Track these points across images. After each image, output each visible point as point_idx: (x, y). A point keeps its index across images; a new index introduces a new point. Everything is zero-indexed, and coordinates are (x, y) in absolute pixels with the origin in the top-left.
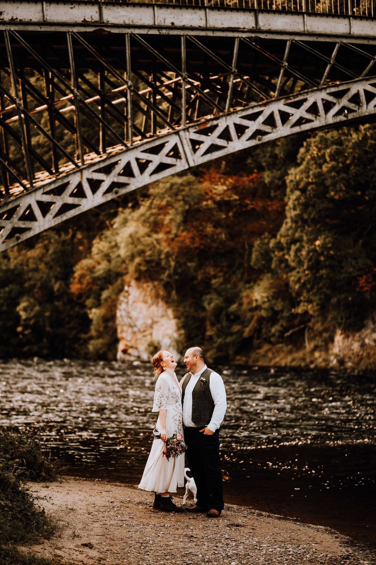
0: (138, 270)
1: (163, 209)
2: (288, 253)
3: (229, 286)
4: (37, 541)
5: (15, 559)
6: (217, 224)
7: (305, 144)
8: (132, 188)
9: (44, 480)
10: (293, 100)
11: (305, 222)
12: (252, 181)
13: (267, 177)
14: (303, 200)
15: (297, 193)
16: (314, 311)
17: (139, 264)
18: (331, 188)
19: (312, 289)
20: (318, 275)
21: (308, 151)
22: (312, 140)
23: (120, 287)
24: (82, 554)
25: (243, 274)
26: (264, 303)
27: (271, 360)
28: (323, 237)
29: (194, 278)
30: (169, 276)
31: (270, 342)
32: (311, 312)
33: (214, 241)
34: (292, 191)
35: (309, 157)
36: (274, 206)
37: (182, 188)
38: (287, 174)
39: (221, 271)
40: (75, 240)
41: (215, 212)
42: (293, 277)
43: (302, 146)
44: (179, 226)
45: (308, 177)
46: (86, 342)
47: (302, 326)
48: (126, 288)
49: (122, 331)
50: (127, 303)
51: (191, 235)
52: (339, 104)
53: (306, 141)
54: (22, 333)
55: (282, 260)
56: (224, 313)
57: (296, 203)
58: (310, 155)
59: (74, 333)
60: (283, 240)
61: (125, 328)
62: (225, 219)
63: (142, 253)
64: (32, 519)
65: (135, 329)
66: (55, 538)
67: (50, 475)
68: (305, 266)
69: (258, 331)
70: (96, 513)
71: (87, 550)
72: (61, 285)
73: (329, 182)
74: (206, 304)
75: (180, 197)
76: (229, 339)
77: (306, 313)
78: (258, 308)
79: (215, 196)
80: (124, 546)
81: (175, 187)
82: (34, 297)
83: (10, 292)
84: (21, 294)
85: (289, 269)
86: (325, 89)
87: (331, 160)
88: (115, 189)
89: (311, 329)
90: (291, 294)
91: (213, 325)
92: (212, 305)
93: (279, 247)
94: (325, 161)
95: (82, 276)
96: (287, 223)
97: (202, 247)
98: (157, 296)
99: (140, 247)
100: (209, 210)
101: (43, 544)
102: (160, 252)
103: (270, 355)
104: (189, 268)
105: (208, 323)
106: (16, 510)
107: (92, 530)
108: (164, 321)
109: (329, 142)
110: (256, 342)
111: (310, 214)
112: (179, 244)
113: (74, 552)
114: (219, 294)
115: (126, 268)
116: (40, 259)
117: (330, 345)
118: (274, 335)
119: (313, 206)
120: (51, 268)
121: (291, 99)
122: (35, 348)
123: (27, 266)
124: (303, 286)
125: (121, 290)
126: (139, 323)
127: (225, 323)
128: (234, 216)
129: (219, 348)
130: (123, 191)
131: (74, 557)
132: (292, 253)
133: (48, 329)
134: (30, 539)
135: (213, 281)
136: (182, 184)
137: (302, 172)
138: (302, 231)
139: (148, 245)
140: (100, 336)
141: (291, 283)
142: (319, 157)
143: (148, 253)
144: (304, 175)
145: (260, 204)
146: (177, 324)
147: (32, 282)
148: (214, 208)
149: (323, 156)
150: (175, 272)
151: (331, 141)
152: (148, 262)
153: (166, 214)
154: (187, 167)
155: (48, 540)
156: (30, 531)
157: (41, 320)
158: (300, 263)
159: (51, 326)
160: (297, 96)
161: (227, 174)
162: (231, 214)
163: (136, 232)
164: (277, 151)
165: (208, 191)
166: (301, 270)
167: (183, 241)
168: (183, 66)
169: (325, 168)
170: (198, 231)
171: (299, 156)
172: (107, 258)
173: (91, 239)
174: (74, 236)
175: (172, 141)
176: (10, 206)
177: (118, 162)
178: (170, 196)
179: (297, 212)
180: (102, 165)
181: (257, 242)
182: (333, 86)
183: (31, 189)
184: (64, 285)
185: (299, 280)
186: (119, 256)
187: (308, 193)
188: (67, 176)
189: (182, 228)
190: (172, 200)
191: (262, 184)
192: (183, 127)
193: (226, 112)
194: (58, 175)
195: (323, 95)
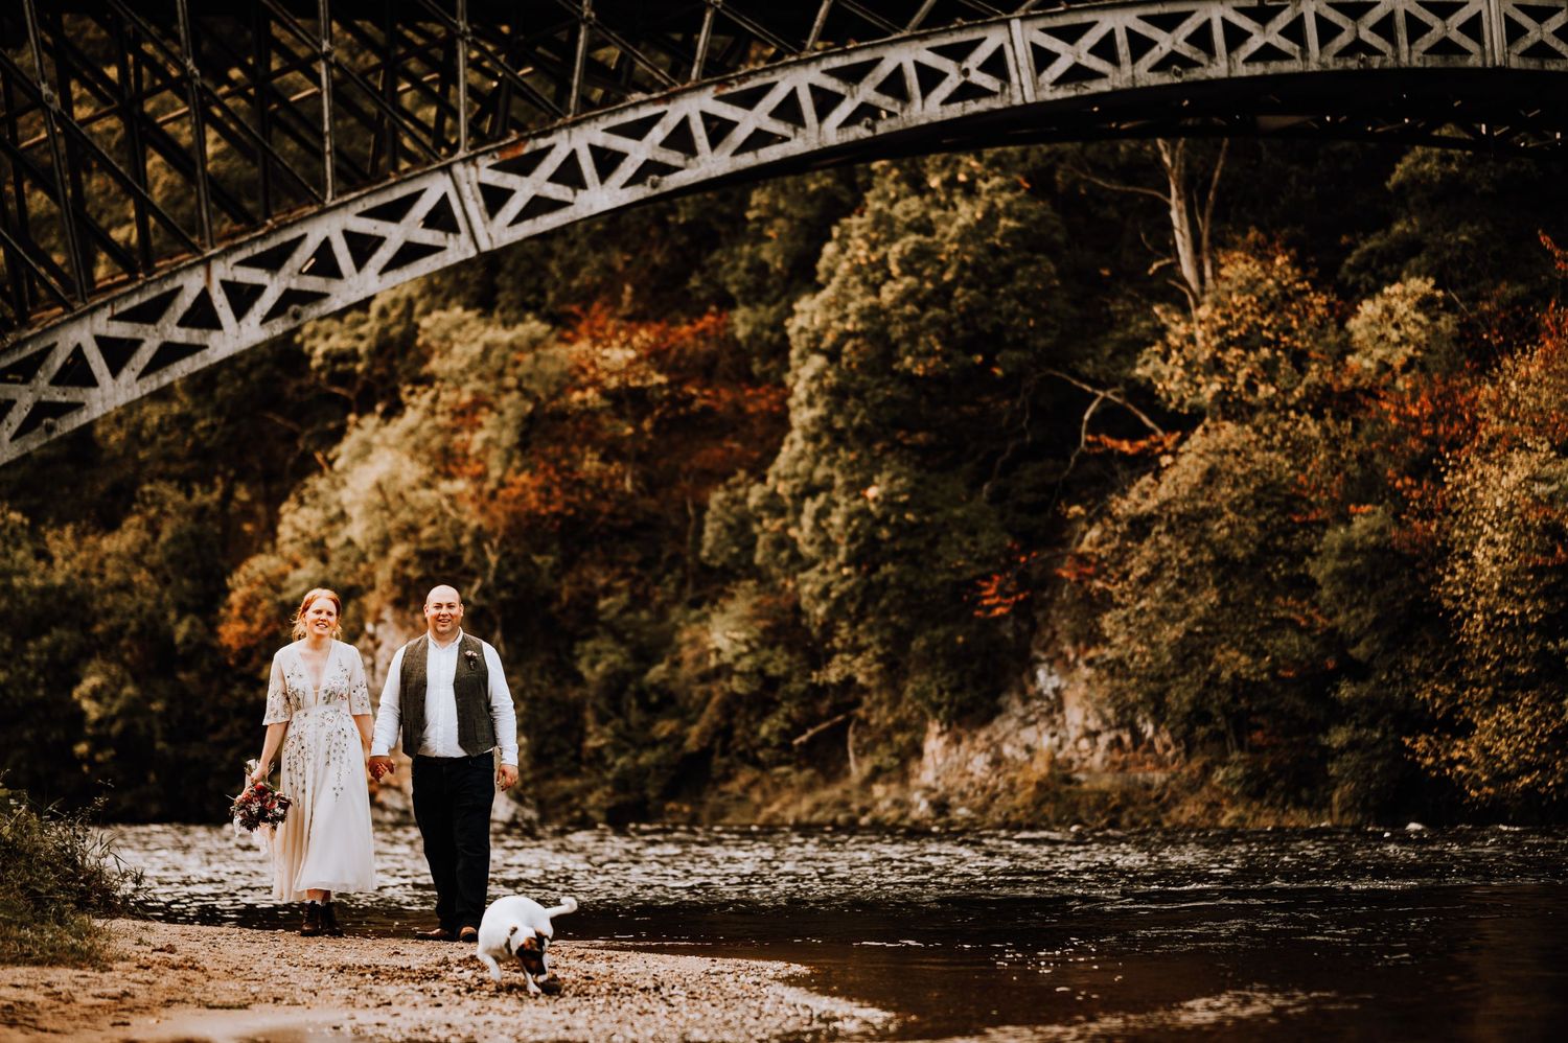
0: (399, 578)
1: (466, 415)
2: (797, 523)
3: (644, 615)
6: (612, 451)
7: (836, 232)
8: (335, 304)
10: (737, 88)
11: (839, 438)
12: (703, 334)
13: (742, 323)
14: (831, 378)
15: (818, 361)
16: (871, 676)
17: (404, 563)
18: (904, 346)
19: (861, 616)
20: (875, 577)
21: (843, 250)
22: (855, 220)
23: (355, 625)
25: (682, 584)
26: (738, 657)
27: (758, 809)
28: (887, 475)
29: (552, 596)
30: (484, 591)
31: (756, 763)
32: (862, 679)
33: (603, 496)
34: (803, 356)
35: (846, 266)
36: (758, 402)
37: (514, 356)
38: (792, 313)
39: (624, 575)
40: (234, 507)
41: (604, 419)
42: (809, 584)
43: (828, 238)
44: (508, 457)
45: (843, 318)
47: (840, 718)
48: (370, 627)
51: (540, 480)
52: (853, 96)
53: (838, 223)
54: (89, 759)
55: (782, 542)
56: (632, 687)
57: (815, 386)
58: (851, 260)
60: (783, 488)
62: (632, 437)
63: (410, 531)
68: (842, 555)
69: (723, 733)
72: (193, 625)
73: (897, 332)
74: (583, 667)
75: (510, 381)
76: (646, 759)
77: (850, 681)
78: (724, 671)
79: (604, 376)
81: (497, 352)
82: (120, 660)
83: (55, 648)
84: (84, 654)
85: (799, 562)
86: (817, 59)
87: (904, 273)
88: (293, 307)
89: (864, 723)
90: (808, 631)
91: (602, 720)
92: (601, 668)
93: (773, 505)
94: (888, 276)
95: (251, 602)
96: (793, 443)
97: (571, 512)
99: (405, 516)
100: (591, 413)
102: (460, 527)
103: (757, 797)
104: (538, 569)
105: (590, 715)
109: (898, 227)
110: (719, 762)
111: (852, 415)
112: (510, 507)
114: (619, 637)
115: (371, 575)
116: (137, 558)
117: (914, 766)
118: (766, 743)
119: (859, 394)
120: (165, 580)
121: (732, 85)
122: (126, 801)
123: (101, 576)
124: (838, 609)
125: (356, 633)
127: (635, 716)
128: (656, 429)
129: (622, 783)
130: (312, 313)
132: (807, 521)
133: (160, 745)
135: (604, 603)
136: (512, 346)
137: (828, 307)
138: (831, 463)
139: (426, 511)
141: (804, 601)
142: (873, 266)
143: (427, 532)
144: (834, 315)
145: (726, 395)
147: (113, 621)
148: (603, 409)
149: (883, 262)
150: (501, 580)
151: (904, 223)
152: (427, 556)
153: (475, 427)
154: (473, 253)
157: (139, 721)
158: (828, 547)
159: (169, 738)
160: (747, 77)
161: (637, 318)
162: (647, 425)
163: (395, 477)
164: (766, 254)
165: (585, 364)
166: (832, 565)
167: (519, 499)
168: (461, 4)
169: (887, 295)
170: (559, 470)
171: (822, 264)
172: (319, 549)
173: (274, 501)
174: (228, 495)
175: (436, 187)
176: (30, 349)
177: (300, 240)
178: (481, 377)
179: (818, 411)
180: (259, 248)
181: (717, 497)
182: (837, 54)
183: (79, 306)
184: (201, 629)
185: (825, 593)
186: (350, 542)
187: (845, 360)
188: (172, 275)
189: (517, 463)
190: (488, 388)
191: (730, 341)
192: (461, 154)
193: (570, 117)
194: (148, 275)
195: (813, 75)
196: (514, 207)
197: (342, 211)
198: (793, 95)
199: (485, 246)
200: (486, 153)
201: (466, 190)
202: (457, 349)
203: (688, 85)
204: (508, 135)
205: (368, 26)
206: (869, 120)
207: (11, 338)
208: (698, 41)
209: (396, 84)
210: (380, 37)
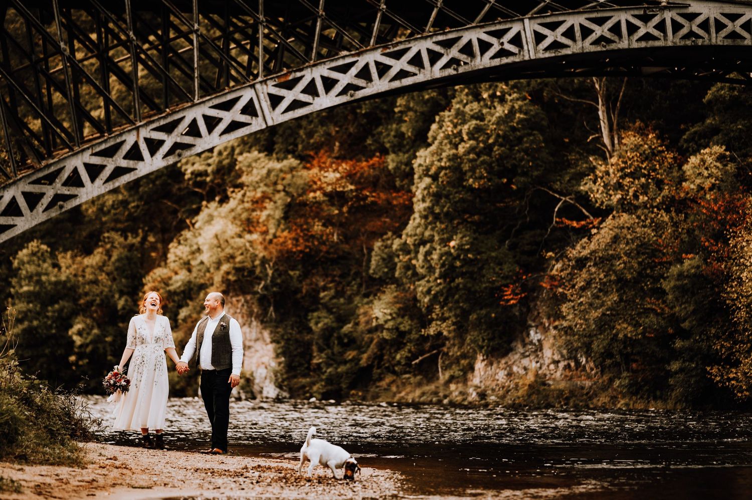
0: (225, 281)
1: (258, 203)
2: (416, 257)
3: (342, 300)
6: (328, 222)
7: (437, 118)
10: (392, 50)
11: (437, 217)
12: (373, 167)
13: (391, 162)
14: (434, 188)
15: (427, 180)
16: (450, 332)
17: (228, 273)
18: (469, 174)
19: (446, 303)
20: (453, 285)
21: (441, 127)
22: (447, 113)
25: (360, 286)
26: (386, 322)
27: (395, 394)
28: (459, 236)
29: (298, 290)
30: (265, 288)
31: (394, 373)
32: (446, 333)
33: (323, 243)
34: (420, 178)
35: (442, 135)
36: (398, 200)
37: (282, 175)
38: (415, 157)
39: (332, 281)
40: (147, 245)
41: (325, 206)
42: (421, 287)
43: (434, 121)
44: (278, 223)
45: (440, 160)
47: (435, 352)
51: (293, 235)
52: (448, 54)
53: (438, 114)
54: (76, 363)
55: (409, 267)
56: (336, 335)
57: (426, 192)
58: (444, 132)
60: (410, 241)
62: (338, 215)
63: (231, 258)
68: (437, 274)
69: (378, 358)
71: (111, 461)
72: (126, 301)
73: (466, 167)
74: (312, 324)
75: (280, 187)
76: (341, 369)
77: (440, 334)
78: (380, 328)
79: (325, 186)
81: (274, 173)
82: (91, 317)
83: (61, 310)
84: (74, 313)
85: (416, 276)
87: (470, 139)
88: (178, 151)
89: (446, 354)
90: (420, 309)
91: (321, 350)
92: (321, 325)
93: (405, 249)
94: (462, 140)
96: (414, 219)
97: (308, 250)
98: (250, 314)
99: (228, 251)
100: (318, 203)
102: (254, 257)
103: (394, 389)
104: (291, 277)
105: (315, 348)
108: (258, 346)
109: (467, 117)
110: (376, 371)
111: (443, 206)
112: (279, 247)
114: (330, 311)
115: (211, 278)
116: (101, 268)
117: (470, 376)
118: (399, 363)
119: (447, 197)
120: (114, 280)
121: (389, 48)
122: (93, 383)
123: (83, 276)
124: (435, 300)
127: (336, 349)
128: (349, 212)
129: (330, 381)
132: (421, 257)
133: (110, 358)
135: (322, 294)
136: (281, 170)
137: (433, 154)
138: (433, 229)
139: (239, 248)
141: (419, 295)
142: (455, 136)
143: (239, 259)
144: (435, 158)
145: (383, 196)
146: (275, 350)
147: (89, 298)
148: (324, 201)
149: (460, 133)
150: (273, 282)
151: (470, 115)
152: (238, 270)
153: (263, 209)
154: (264, 126)
157: (100, 346)
158: (431, 269)
159: (114, 354)
160: (397, 44)
161: (341, 158)
162: (345, 209)
163: (224, 232)
164: (404, 129)
165: (316, 180)
166: (432, 278)
167: (283, 243)
168: (261, 7)
169: (461, 149)
170: (302, 230)
171: (430, 134)
172: (187, 265)
173: (166, 242)
174: (144, 239)
175: (247, 95)
176: (52, 169)
177: (182, 119)
178: (266, 185)
179: (427, 204)
180: (162, 122)
181: (378, 244)
182: (441, 34)
183: (76, 149)
184: (130, 303)
185: (429, 292)
186: (202, 263)
187: (440, 180)
188: (121, 135)
189: (282, 226)
190: (269, 190)
191: (385, 170)
192: (260, 79)
193: (312, 62)
194: (109, 135)
195: (429, 44)
196: (284, 105)
197: (202, 105)
198: (419, 53)
199: (270, 123)
200: (271, 79)
201: (262, 96)
202: (255, 171)
203: (369, 48)
204: (282, 70)
205: (216, 17)
206: (455, 66)
207: (44, 163)
208: (374, 26)
209: (229, 45)
210: (221, 22)
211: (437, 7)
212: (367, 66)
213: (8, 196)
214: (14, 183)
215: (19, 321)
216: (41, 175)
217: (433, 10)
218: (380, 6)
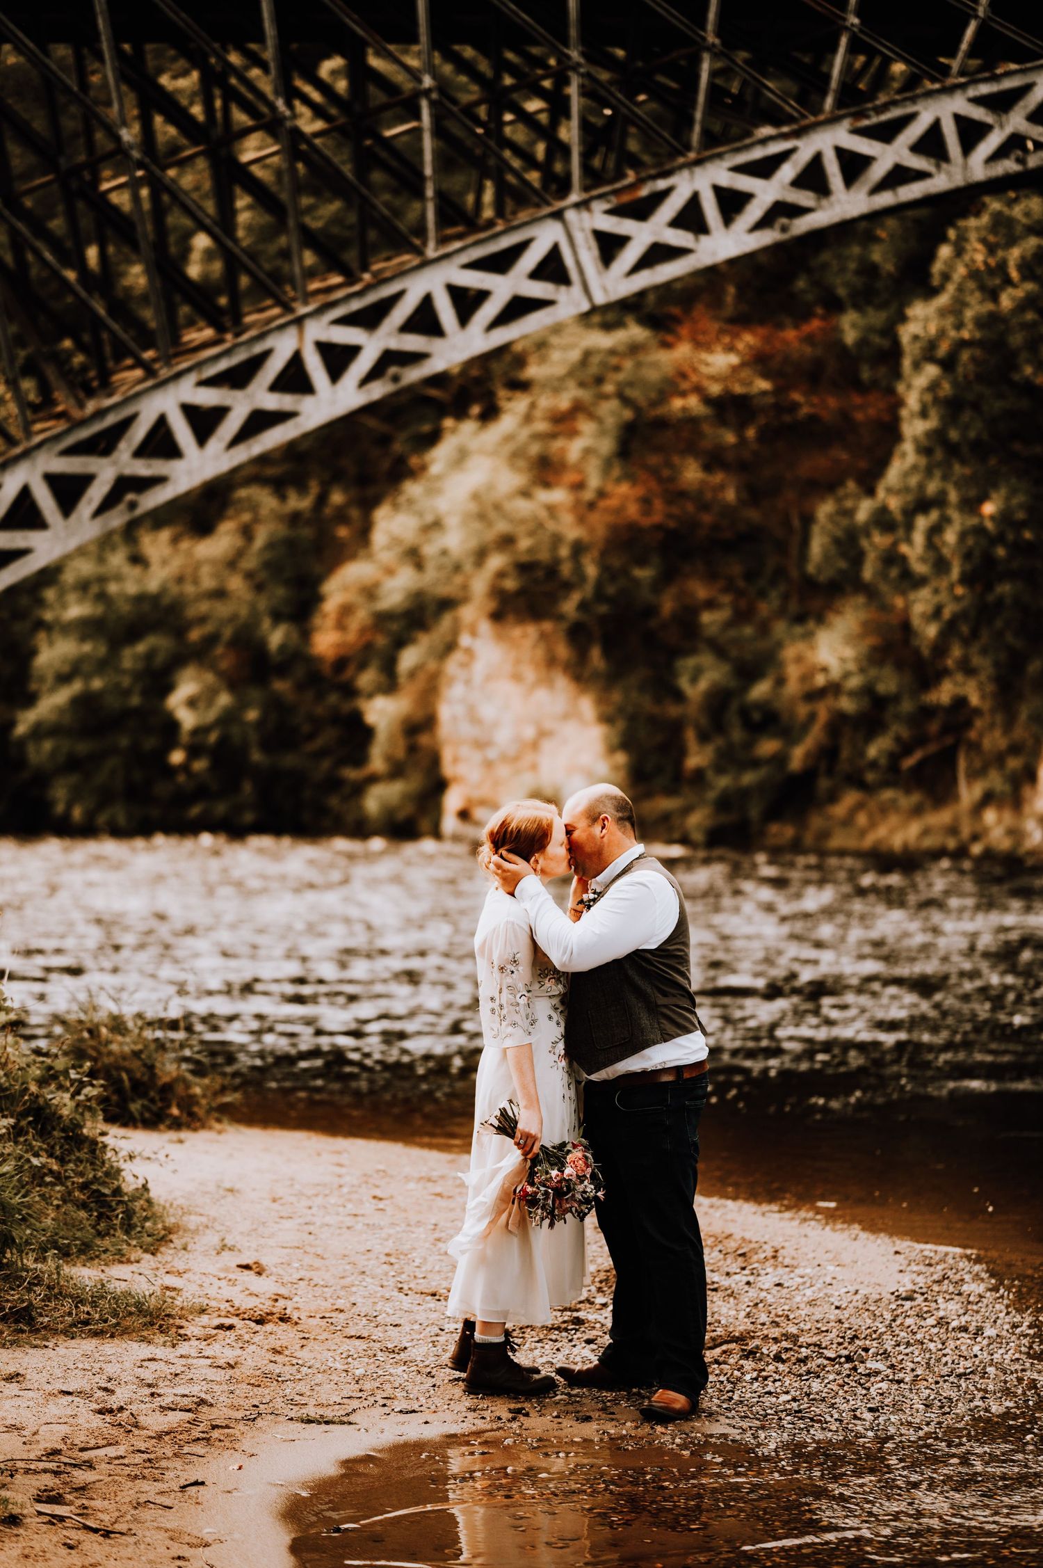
0: (497, 593)
1: (563, 422)
2: (909, 540)
3: (748, 631)
4: (123, 1255)
5: (56, 1290)
6: (714, 460)
7: (952, 234)
8: (436, 365)
9: (177, 1125)
10: (875, 120)
11: (952, 451)
12: (809, 339)
13: (850, 327)
14: (946, 388)
15: (932, 371)
16: (983, 697)
17: (501, 575)
18: (1024, 355)
19: (975, 634)
20: (991, 598)
21: (959, 251)
22: (972, 222)
23: (448, 639)
24: (234, 1285)
25: (786, 598)
26: (847, 675)
27: (863, 833)
28: (1003, 491)
29: (651, 611)
30: (583, 606)
31: (861, 785)
32: (974, 700)
33: (705, 507)
34: (917, 366)
35: (961, 271)
36: (867, 410)
37: (614, 361)
38: (903, 319)
39: (726, 590)
40: (328, 511)
41: (707, 429)
42: (920, 603)
43: (944, 239)
44: (607, 466)
45: (959, 326)
46: (359, 789)
47: (949, 740)
48: (465, 640)
49: (456, 760)
50: (468, 682)
51: (640, 491)
52: (1002, 126)
53: (953, 225)
54: (185, 767)
55: (892, 558)
56: (734, 706)
57: (928, 397)
58: (967, 266)
59: (326, 764)
60: (894, 504)
61: (465, 751)
62: (735, 446)
63: (507, 542)
64: (114, 1204)
65: (492, 754)
66: (171, 1252)
67: (191, 1115)
68: (955, 572)
69: (827, 755)
70: (293, 1199)
71: (249, 1276)
72: (287, 636)
73: (1017, 339)
74: (684, 683)
75: (609, 388)
76: (748, 778)
77: (960, 702)
78: (834, 689)
79: (706, 383)
80: (345, 1271)
81: (595, 360)
82: (213, 667)
83: (150, 655)
84: (178, 660)
85: (910, 581)
86: (963, 87)
87: (1024, 278)
88: (393, 370)
89: (975, 747)
90: (917, 652)
91: (704, 738)
92: (703, 685)
93: (883, 520)
94: (1008, 282)
95: (346, 611)
96: (904, 455)
97: (672, 524)
98: (551, 662)
99: (502, 527)
100: (691, 421)
101: (138, 1262)
102: (557, 539)
103: (862, 819)
104: (636, 582)
105: (690, 736)
106: (73, 1183)
107: (272, 1235)
108: (570, 730)
109: (1019, 230)
110: (824, 784)
111: (966, 428)
112: (610, 519)
113: (215, 1281)
114: (720, 651)
115: (465, 587)
116: (232, 563)
117: (1027, 791)
118: (873, 765)
119: (976, 406)
120: (259, 588)
121: (868, 117)
122: (220, 809)
123: (196, 581)
124: (949, 630)
125: (450, 647)
126: (504, 737)
127: (737, 735)
128: (762, 437)
129: (724, 803)
130: (413, 375)
131: (212, 1292)
132: (919, 538)
133: (256, 756)
134: (105, 1251)
135: (707, 618)
136: (612, 352)
137: (942, 313)
138: (945, 478)
139: (523, 521)
140: (397, 771)
141: (916, 622)
142: (991, 271)
143: (524, 543)
144: (949, 322)
145: (832, 402)
146: (607, 738)
147: (208, 628)
148: (706, 418)
149: (1002, 266)
150: (599, 594)
151: (1024, 225)
152: (524, 568)
153: (573, 433)
154: (585, 307)
155: (153, 1254)
156: (108, 1234)
157: (235, 731)
158: (941, 565)
159: (266, 746)
160: (885, 107)
161: (740, 321)
162: (751, 433)
163: (490, 487)
164: (877, 255)
165: (686, 368)
166: (944, 584)
167: (619, 510)
168: (573, 32)
169: (1006, 301)
170: (660, 480)
171: (937, 267)
172: (414, 556)
173: (369, 504)
174: (322, 500)
175: (545, 236)
176: (111, 419)
177: (398, 296)
178: (582, 384)
179: (932, 423)
180: (356, 305)
181: (825, 510)
182: (985, 80)
183: (164, 373)
184: (295, 636)
185: (937, 613)
186: (444, 553)
187: (960, 370)
188: (261, 336)
189: (616, 472)
190: (584, 395)
191: (838, 346)
192: (574, 197)
193: (692, 155)
194: (237, 335)
195: (959, 104)
196: (630, 255)
197: (444, 264)
198: (936, 127)
199: (600, 299)
200: (600, 197)
201: (579, 237)
202: (556, 355)
203: (822, 117)
204: (623, 176)
206: (1019, 153)
207: (91, 406)
208: (831, 65)
209: (500, 115)
210: (484, 66)
211: (976, 17)
212: (817, 159)
213: (13, 482)
214: (26, 454)
215: (64, 679)
216: (84, 433)
217: (965, 25)
218: (845, 19)
